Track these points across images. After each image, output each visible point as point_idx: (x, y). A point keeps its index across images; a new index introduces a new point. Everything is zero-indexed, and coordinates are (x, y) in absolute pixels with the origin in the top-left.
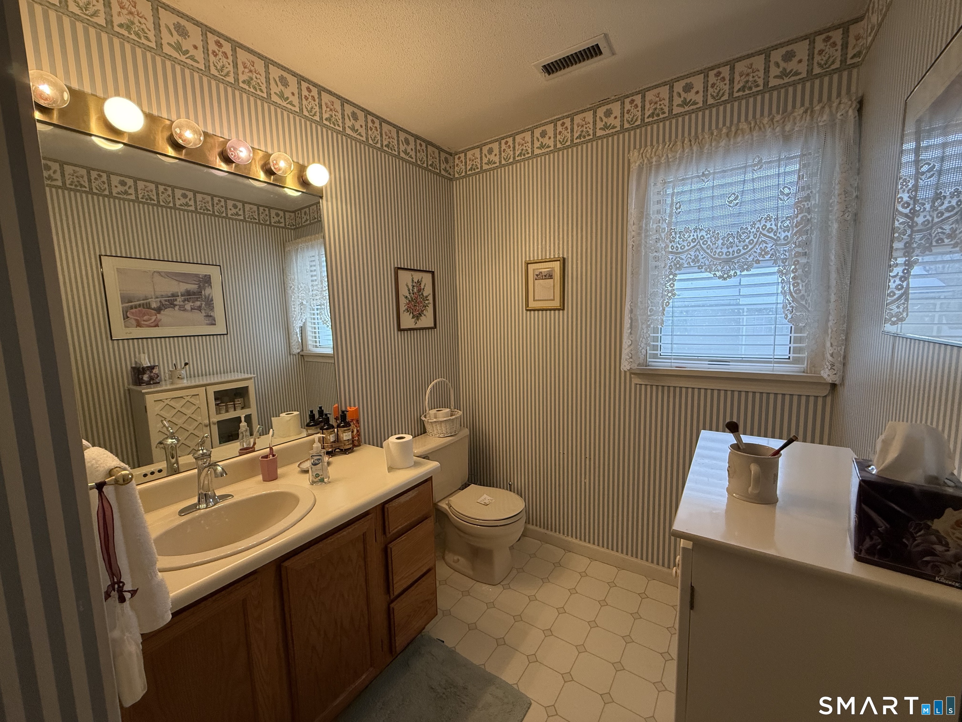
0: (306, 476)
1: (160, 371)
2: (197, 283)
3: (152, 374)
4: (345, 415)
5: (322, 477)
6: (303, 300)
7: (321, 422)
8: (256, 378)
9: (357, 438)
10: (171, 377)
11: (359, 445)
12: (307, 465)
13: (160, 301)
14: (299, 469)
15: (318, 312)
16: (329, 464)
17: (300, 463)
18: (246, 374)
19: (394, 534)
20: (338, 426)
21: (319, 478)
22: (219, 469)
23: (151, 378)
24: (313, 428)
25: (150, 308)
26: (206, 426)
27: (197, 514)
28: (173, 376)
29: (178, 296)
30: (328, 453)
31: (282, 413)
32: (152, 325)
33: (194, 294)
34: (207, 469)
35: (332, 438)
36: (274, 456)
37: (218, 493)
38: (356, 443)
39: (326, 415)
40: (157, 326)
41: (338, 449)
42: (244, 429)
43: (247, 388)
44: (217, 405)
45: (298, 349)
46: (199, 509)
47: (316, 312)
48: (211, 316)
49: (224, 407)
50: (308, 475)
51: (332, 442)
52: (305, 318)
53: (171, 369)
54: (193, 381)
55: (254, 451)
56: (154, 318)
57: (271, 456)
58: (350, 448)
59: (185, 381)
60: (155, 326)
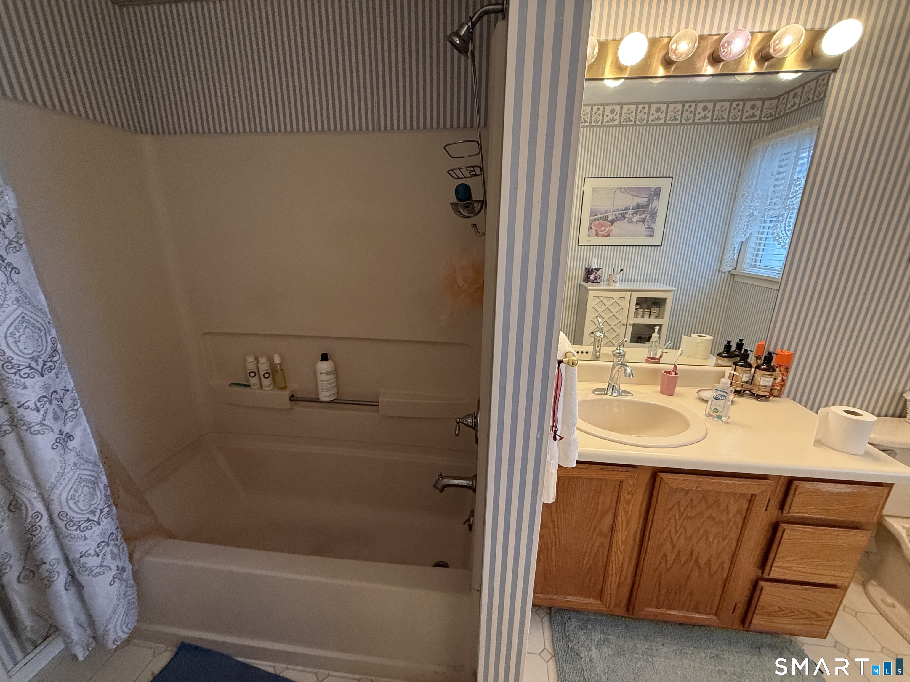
0: (705, 405)
1: (602, 273)
2: (647, 196)
3: (597, 275)
4: (771, 358)
5: (721, 414)
6: (755, 210)
7: (737, 356)
8: (676, 292)
9: (778, 388)
10: (608, 280)
11: (779, 396)
12: (708, 394)
13: (616, 215)
14: (697, 395)
15: (772, 225)
16: (733, 402)
17: (700, 390)
18: (667, 286)
19: (794, 517)
20: (758, 367)
21: (717, 414)
22: (629, 370)
23: (595, 278)
24: (726, 359)
25: (607, 220)
26: (624, 325)
27: (605, 397)
28: (611, 279)
29: (629, 209)
30: (736, 392)
31: (694, 333)
32: (605, 234)
33: (643, 207)
34: (619, 366)
35: (745, 377)
36: (676, 374)
37: (623, 387)
38: (775, 392)
39: (746, 351)
40: (608, 235)
41: (749, 391)
42: (655, 340)
43: (665, 299)
44: (636, 309)
45: (730, 266)
46: (606, 394)
47: (768, 224)
48: (652, 228)
49: (642, 313)
50: (706, 405)
51: (744, 382)
52: (750, 232)
53: (610, 273)
54: (623, 286)
55: (658, 363)
56: (608, 229)
57: (673, 373)
58: (765, 396)
59: (617, 284)
60: (607, 236)
